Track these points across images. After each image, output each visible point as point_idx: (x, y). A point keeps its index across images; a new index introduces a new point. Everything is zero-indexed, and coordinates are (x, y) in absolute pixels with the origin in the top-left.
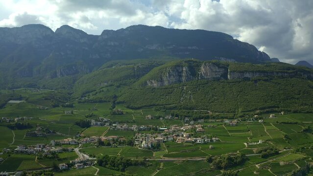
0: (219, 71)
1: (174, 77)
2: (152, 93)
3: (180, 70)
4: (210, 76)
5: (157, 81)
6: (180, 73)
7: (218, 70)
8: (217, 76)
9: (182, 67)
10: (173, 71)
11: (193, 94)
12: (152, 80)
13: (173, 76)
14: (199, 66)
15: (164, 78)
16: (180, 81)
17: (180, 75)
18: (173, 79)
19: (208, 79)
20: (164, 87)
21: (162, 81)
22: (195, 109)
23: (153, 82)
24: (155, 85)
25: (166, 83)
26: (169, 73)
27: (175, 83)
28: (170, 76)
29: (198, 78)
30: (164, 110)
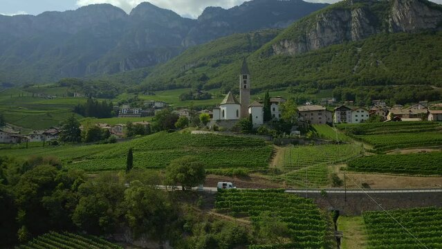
0: (434, 16)
1: (333, 31)
2: (285, 64)
3: (345, 18)
4: (413, 25)
5: (296, 42)
6: (346, 23)
7: (429, 14)
8: (429, 26)
9: (349, 11)
10: (330, 18)
11: (383, 57)
12: (284, 41)
13: (332, 29)
14: (386, 8)
15: (311, 36)
16: (347, 39)
17: (345, 27)
18: (330, 35)
19: (410, 31)
20: (310, 53)
21: (305, 40)
22: (394, 84)
23: (286, 45)
24: (290, 50)
25: (315, 46)
26: (320, 24)
27: (336, 42)
28: (323, 29)
29: (387, 31)
30: (314, 90)
